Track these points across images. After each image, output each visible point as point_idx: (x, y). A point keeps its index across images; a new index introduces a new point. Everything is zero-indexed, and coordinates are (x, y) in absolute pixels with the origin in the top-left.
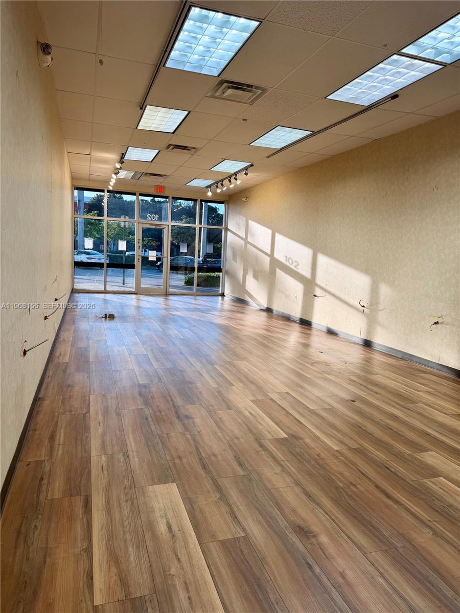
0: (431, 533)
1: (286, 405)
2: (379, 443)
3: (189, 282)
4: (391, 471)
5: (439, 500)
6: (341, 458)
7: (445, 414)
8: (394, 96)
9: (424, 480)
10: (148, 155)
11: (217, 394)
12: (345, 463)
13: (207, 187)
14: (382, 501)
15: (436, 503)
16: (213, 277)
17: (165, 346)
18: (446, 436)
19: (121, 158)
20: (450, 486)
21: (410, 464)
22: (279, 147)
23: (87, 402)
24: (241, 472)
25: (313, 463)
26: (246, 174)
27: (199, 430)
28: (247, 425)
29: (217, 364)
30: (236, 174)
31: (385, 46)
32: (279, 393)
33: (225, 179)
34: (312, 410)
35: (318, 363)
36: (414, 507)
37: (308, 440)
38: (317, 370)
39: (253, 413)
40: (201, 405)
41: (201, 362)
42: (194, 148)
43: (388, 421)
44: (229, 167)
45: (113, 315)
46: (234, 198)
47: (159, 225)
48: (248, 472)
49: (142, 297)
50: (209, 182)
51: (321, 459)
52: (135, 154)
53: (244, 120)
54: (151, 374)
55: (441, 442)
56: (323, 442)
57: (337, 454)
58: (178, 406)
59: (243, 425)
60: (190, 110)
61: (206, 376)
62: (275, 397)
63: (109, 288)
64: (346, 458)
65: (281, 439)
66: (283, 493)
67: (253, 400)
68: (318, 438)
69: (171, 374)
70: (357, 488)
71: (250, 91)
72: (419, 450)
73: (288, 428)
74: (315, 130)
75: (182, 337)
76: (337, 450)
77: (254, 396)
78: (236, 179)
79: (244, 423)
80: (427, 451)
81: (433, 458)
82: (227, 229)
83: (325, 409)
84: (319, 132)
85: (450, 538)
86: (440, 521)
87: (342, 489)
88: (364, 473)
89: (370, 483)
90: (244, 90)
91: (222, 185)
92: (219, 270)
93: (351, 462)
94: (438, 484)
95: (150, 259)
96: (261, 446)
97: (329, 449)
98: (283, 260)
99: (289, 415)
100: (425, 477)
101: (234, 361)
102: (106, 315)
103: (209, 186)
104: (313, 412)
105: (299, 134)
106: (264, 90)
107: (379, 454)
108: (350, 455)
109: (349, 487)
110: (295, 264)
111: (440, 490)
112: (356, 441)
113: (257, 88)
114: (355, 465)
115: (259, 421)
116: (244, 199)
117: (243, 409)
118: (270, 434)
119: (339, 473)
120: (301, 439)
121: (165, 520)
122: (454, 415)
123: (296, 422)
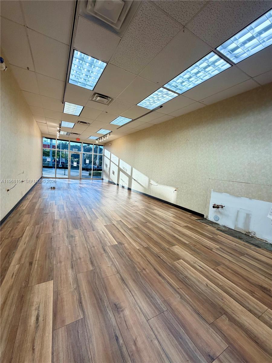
0: (179, 297)
1: (119, 227)
2: (156, 243)
3: (90, 174)
4: (161, 259)
5: (182, 274)
6: (140, 253)
7: (180, 226)
8: (161, 107)
9: (174, 262)
10: (71, 125)
11: (89, 223)
12: (141, 256)
13: (96, 140)
14: (157, 278)
15: (180, 276)
16: (99, 173)
17: (73, 201)
18: (181, 237)
19: (60, 126)
20: (185, 264)
21: (168, 253)
22: (121, 125)
23: (24, 231)
24: (91, 268)
25: (127, 258)
26: (110, 135)
27: (76, 244)
28: (100, 239)
29: (93, 208)
30: (106, 135)
31: (158, 83)
32: (117, 221)
33: (102, 137)
34: (130, 228)
35: (134, 206)
36: (171, 280)
37: (126, 245)
38: (133, 209)
39: (104, 232)
40: (81, 229)
41: (86, 207)
42: (89, 123)
43: (160, 232)
44: (103, 132)
45: (55, 187)
46: (107, 144)
47: (78, 153)
48: (95, 268)
49: (70, 180)
50: (97, 138)
51: (131, 255)
52: (65, 124)
53: (106, 112)
54: (62, 214)
55: (180, 240)
56: (133, 245)
57: (138, 251)
58: (69, 231)
59: (98, 239)
60: (84, 106)
61: (87, 214)
62: (115, 223)
63: (57, 177)
64: (142, 253)
65: (114, 245)
66: (110, 279)
67: (105, 225)
68: (131, 243)
69: (71, 213)
70: (146, 271)
71: (107, 99)
72: (171, 245)
73: (118, 239)
74: (134, 119)
75: (81, 196)
76: (138, 249)
77: (106, 223)
78: (106, 137)
79: (99, 238)
80: (175, 245)
81: (177, 249)
82: (104, 155)
83: (135, 228)
84: (135, 120)
85: (188, 299)
86: (183, 288)
87: (139, 272)
88: (149, 261)
89: (151, 267)
90: (105, 98)
91: (101, 139)
92: (101, 170)
93: (144, 255)
94: (180, 264)
95: (74, 165)
96: (104, 250)
97: (134, 249)
98: (122, 168)
99: (120, 232)
100: (175, 261)
101: (101, 207)
102: (51, 187)
103: (97, 139)
104: (130, 229)
105: (128, 120)
106: (112, 99)
107: (156, 249)
108: (143, 251)
109: (142, 272)
110: (126, 170)
111: (181, 267)
112: (147, 243)
113: (110, 98)
114: (145, 256)
115: (106, 236)
116: (110, 145)
117: (99, 230)
118: (110, 242)
119: (138, 262)
120: (123, 244)
121: (37, 312)
122: (183, 226)
123: (122, 235)
